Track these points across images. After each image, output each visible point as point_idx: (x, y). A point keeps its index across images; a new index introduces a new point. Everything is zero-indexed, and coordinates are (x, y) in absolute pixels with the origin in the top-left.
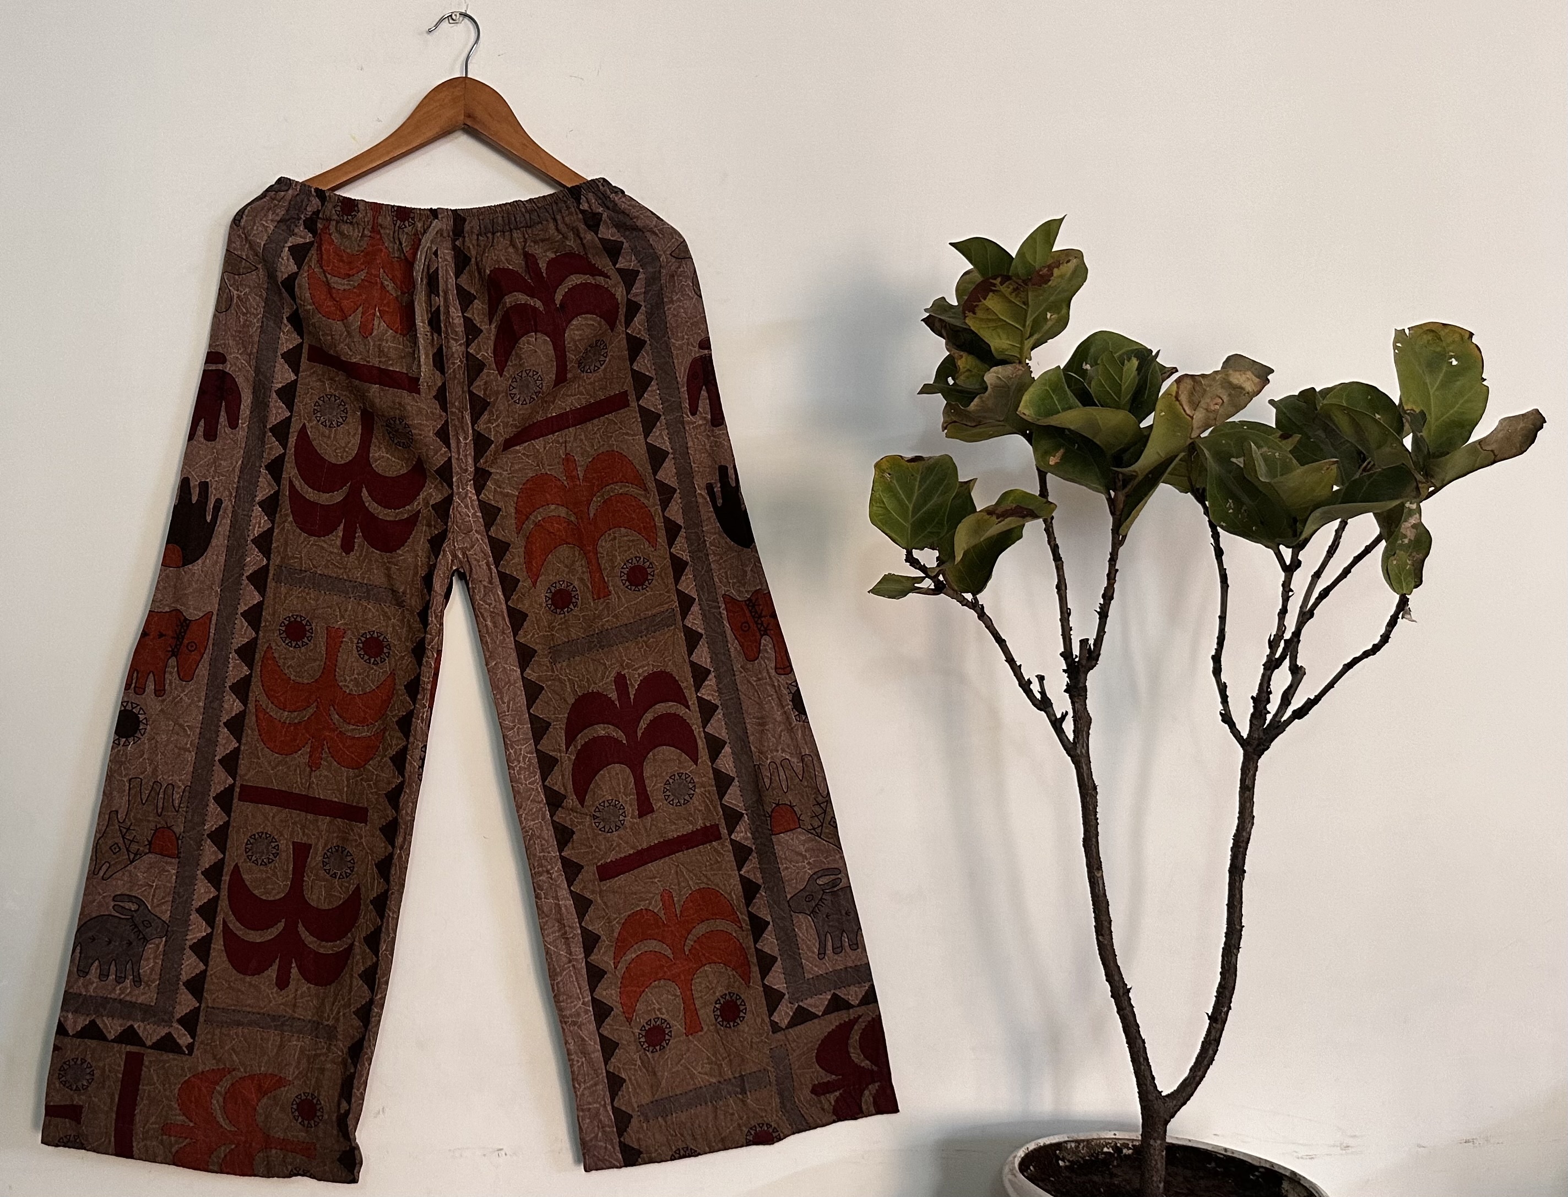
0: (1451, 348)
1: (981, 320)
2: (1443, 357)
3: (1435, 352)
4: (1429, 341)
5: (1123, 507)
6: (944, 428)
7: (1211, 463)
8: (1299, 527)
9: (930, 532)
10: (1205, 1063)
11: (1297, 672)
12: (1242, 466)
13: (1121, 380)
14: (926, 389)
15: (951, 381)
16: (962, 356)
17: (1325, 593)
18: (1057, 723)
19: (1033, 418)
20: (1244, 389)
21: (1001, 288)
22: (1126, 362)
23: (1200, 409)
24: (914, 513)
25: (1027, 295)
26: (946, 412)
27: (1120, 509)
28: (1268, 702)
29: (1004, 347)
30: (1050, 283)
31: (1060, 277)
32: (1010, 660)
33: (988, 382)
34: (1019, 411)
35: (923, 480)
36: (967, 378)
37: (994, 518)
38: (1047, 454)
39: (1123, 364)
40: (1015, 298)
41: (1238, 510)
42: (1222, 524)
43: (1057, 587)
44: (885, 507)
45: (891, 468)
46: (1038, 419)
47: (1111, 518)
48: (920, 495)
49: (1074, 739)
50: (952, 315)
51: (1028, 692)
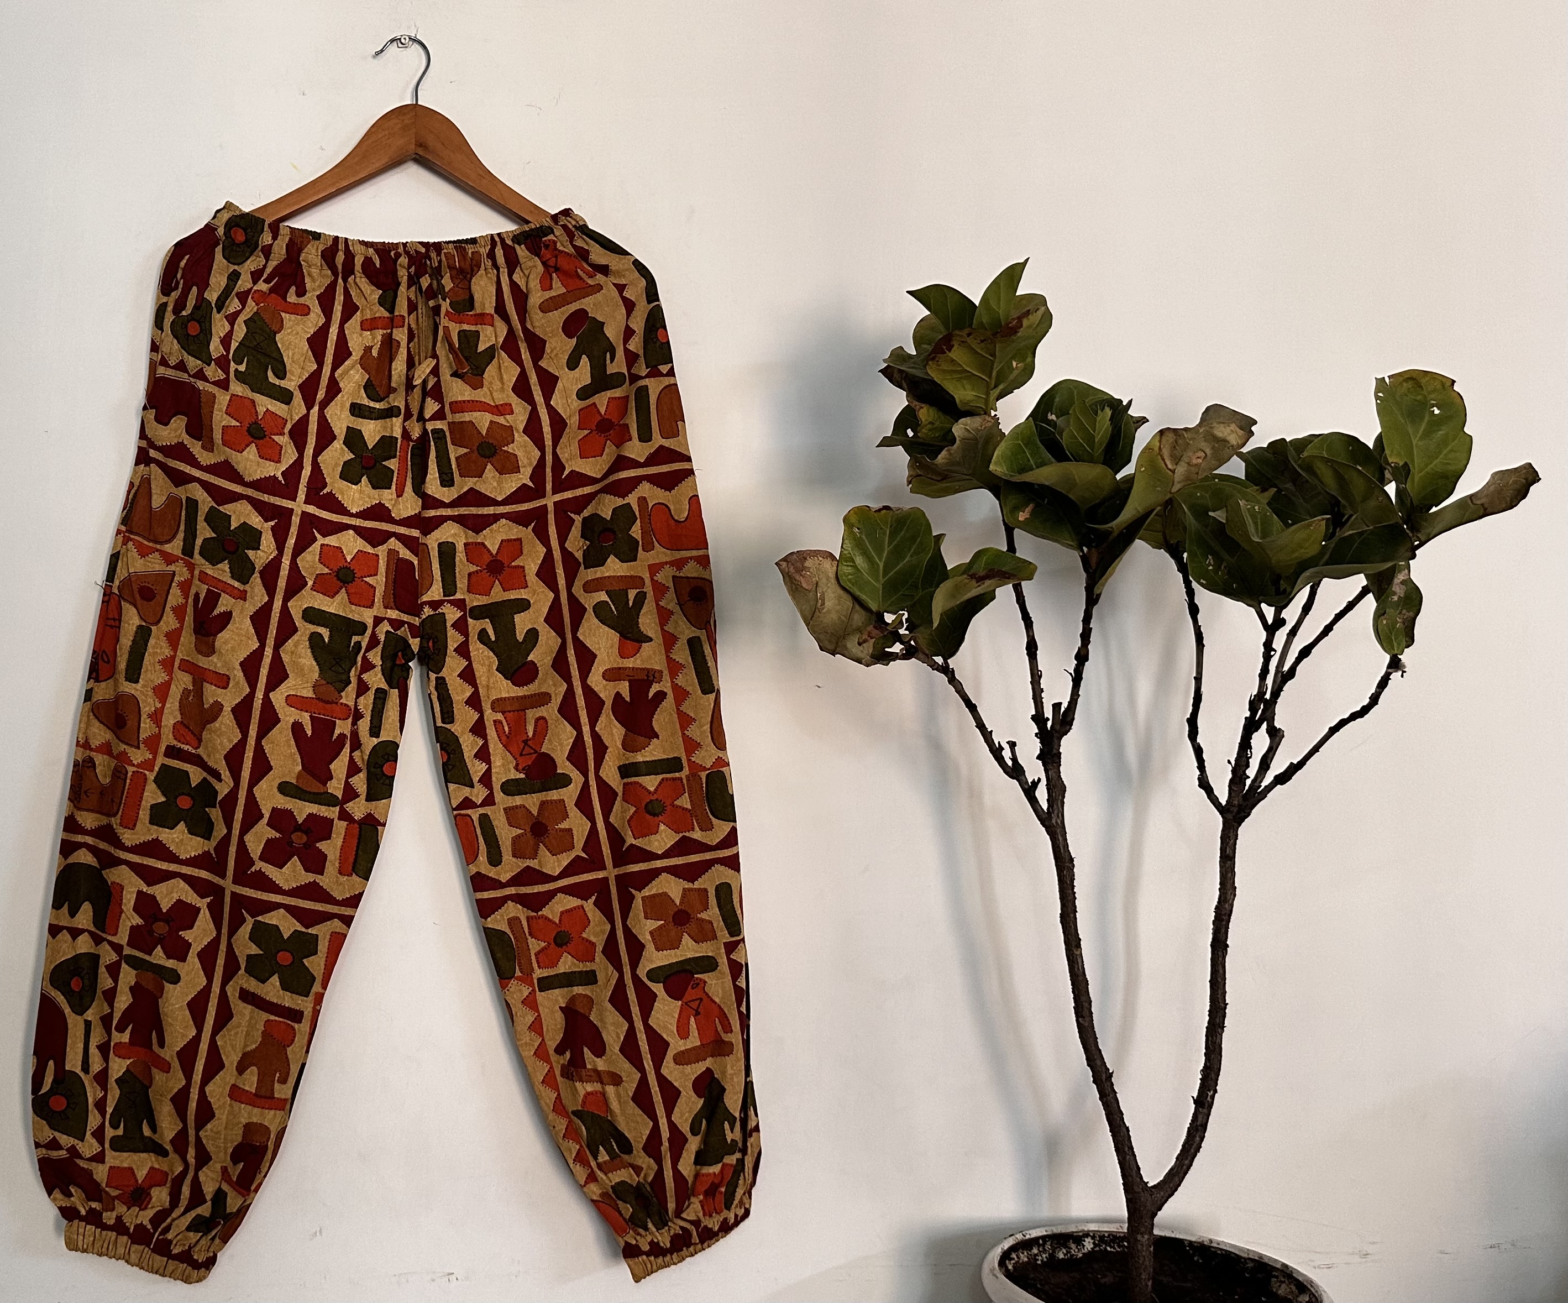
0: (1432, 396)
1: (944, 371)
2: (1424, 406)
3: (1416, 400)
4: (1409, 389)
5: (1098, 564)
6: (909, 483)
7: (1190, 519)
8: (1283, 585)
9: (902, 595)
10: (1192, 1151)
11: (1276, 735)
12: (1224, 521)
13: (1094, 432)
14: (886, 442)
15: (910, 433)
16: (922, 408)
17: (1305, 652)
18: (1029, 791)
19: (1005, 474)
20: (1228, 442)
21: (968, 340)
22: (1099, 411)
23: (1182, 463)
24: (885, 573)
25: (995, 347)
26: (911, 465)
27: (1094, 566)
28: (1248, 766)
29: (969, 398)
30: (1019, 334)
31: (1029, 327)
32: (981, 726)
33: (956, 434)
34: (992, 467)
35: (893, 534)
36: (930, 430)
37: (974, 582)
38: (1016, 509)
39: (1096, 413)
40: (982, 349)
41: (1217, 567)
42: (1202, 581)
43: (1027, 649)
44: (855, 567)
45: (859, 522)
46: (1011, 476)
47: (1084, 575)
48: (890, 553)
49: (1048, 809)
50: (912, 365)
51: (1000, 760)
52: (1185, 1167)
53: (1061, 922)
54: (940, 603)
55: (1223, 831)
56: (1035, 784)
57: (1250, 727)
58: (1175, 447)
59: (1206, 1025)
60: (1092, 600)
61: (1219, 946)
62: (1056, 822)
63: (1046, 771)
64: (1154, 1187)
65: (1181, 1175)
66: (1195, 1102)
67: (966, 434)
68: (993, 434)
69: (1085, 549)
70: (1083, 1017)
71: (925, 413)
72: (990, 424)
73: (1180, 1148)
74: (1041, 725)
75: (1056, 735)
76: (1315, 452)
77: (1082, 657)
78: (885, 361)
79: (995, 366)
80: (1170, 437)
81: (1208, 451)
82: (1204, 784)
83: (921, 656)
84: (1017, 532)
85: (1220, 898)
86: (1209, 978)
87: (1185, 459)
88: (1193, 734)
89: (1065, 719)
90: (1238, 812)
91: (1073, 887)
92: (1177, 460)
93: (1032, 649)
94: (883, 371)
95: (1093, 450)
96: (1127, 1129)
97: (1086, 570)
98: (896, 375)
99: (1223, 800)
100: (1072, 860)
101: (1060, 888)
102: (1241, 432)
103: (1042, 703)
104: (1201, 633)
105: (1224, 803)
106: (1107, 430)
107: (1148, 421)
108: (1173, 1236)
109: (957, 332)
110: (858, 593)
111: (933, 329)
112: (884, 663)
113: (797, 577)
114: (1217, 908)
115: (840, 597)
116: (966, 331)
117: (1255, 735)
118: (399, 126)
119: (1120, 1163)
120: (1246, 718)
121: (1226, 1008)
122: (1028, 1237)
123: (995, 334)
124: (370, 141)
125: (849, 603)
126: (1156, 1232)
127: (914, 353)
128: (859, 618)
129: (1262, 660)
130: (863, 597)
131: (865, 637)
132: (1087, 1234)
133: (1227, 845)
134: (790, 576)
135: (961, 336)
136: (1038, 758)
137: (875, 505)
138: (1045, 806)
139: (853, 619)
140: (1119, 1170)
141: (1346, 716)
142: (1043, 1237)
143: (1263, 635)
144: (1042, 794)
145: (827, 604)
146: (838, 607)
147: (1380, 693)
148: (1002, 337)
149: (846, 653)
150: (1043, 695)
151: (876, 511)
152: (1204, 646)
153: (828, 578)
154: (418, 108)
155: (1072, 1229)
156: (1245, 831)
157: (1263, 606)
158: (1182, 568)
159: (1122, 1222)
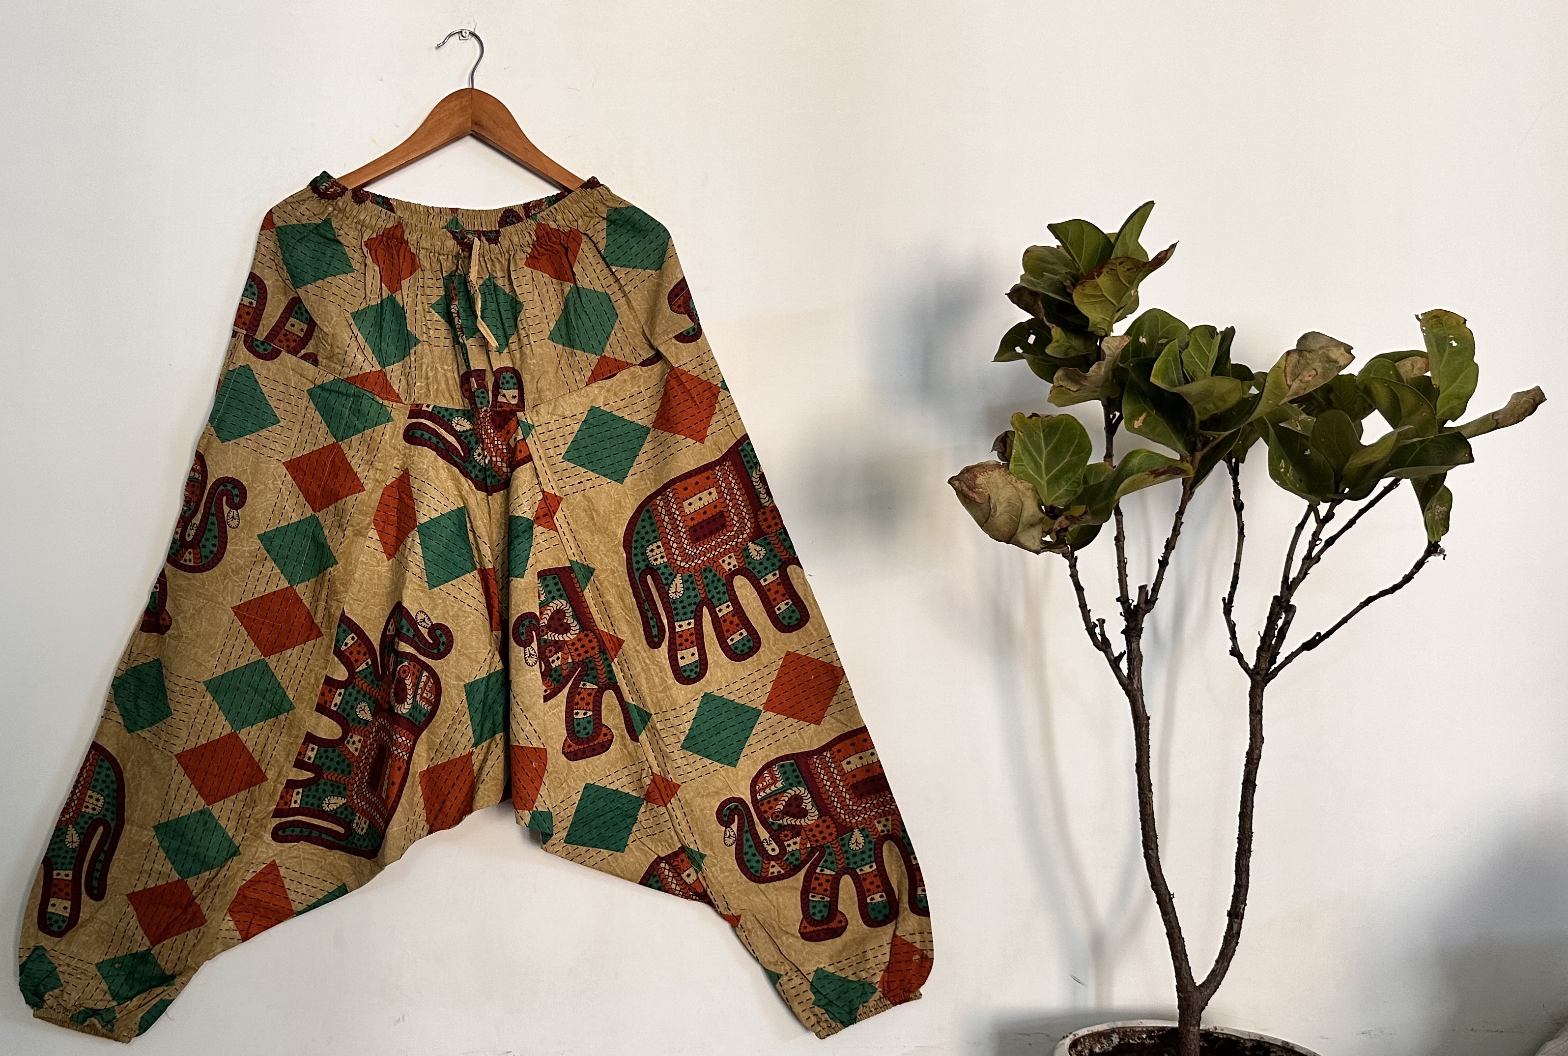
0: (1450, 332)
1: (1085, 296)
2: (1445, 339)
9: (1066, 490)
13: (1209, 352)
15: (1020, 350)
16: (1053, 327)
18: (1115, 663)
19: (1164, 386)
20: (1337, 363)
21: (1118, 268)
23: (1297, 380)
24: (1048, 471)
25: (1137, 275)
29: (1098, 320)
32: (1083, 606)
34: (1152, 380)
35: (1049, 437)
37: (1152, 477)
39: (1213, 337)
40: (1125, 277)
41: (1287, 470)
42: (1277, 481)
43: (1115, 539)
44: (1024, 466)
45: (1021, 427)
46: (1170, 388)
48: (1048, 453)
49: (1128, 676)
51: (1092, 635)
53: (1136, 768)
55: (1251, 688)
56: (1120, 656)
58: (1296, 366)
59: (1236, 853)
60: (1187, 498)
62: (1135, 687)
63: (1129, 645)
64: (1201, 985)
66: (1228, 914)
71: (1058, 329)
74: (1125, 605)
75: (1141, 611)
77: (1171, 545)
80: (1294, 358)
82: (1235, 652)
85: (1251, 746)
86: (1239, 811)
87: (1300, 376)
88: (1227, 611)
89: (1148, 600)
91: (1147, 742)
93: (1120, 539)
94: (1009, 297)
95: (1206, 369)
98: (1027, 297)
99: (1252, 666)
100: (1147, 719)
101: (1136, 741)
102: (1346, 353)
103: (1128, 586)
104: (1243, 527)
106: (1217, 351)
111: (1041, 259)
113: (969, 491)
114: (1247, 753)
118: (458, 106)
121: (1252, 836)
133: (1255, 701)
134: (961, 490)
135: (1114, 265)
136: (1122, 632)
137: (1028, 412)
138: (1125, 673)
145: (998, 509)
146: (1008, 509)
149: (1020, 545)
150: (1128, 579)
151: (1028, 417)
152: (1244, 536)
154: (473, 91)
157: (1321, 502)
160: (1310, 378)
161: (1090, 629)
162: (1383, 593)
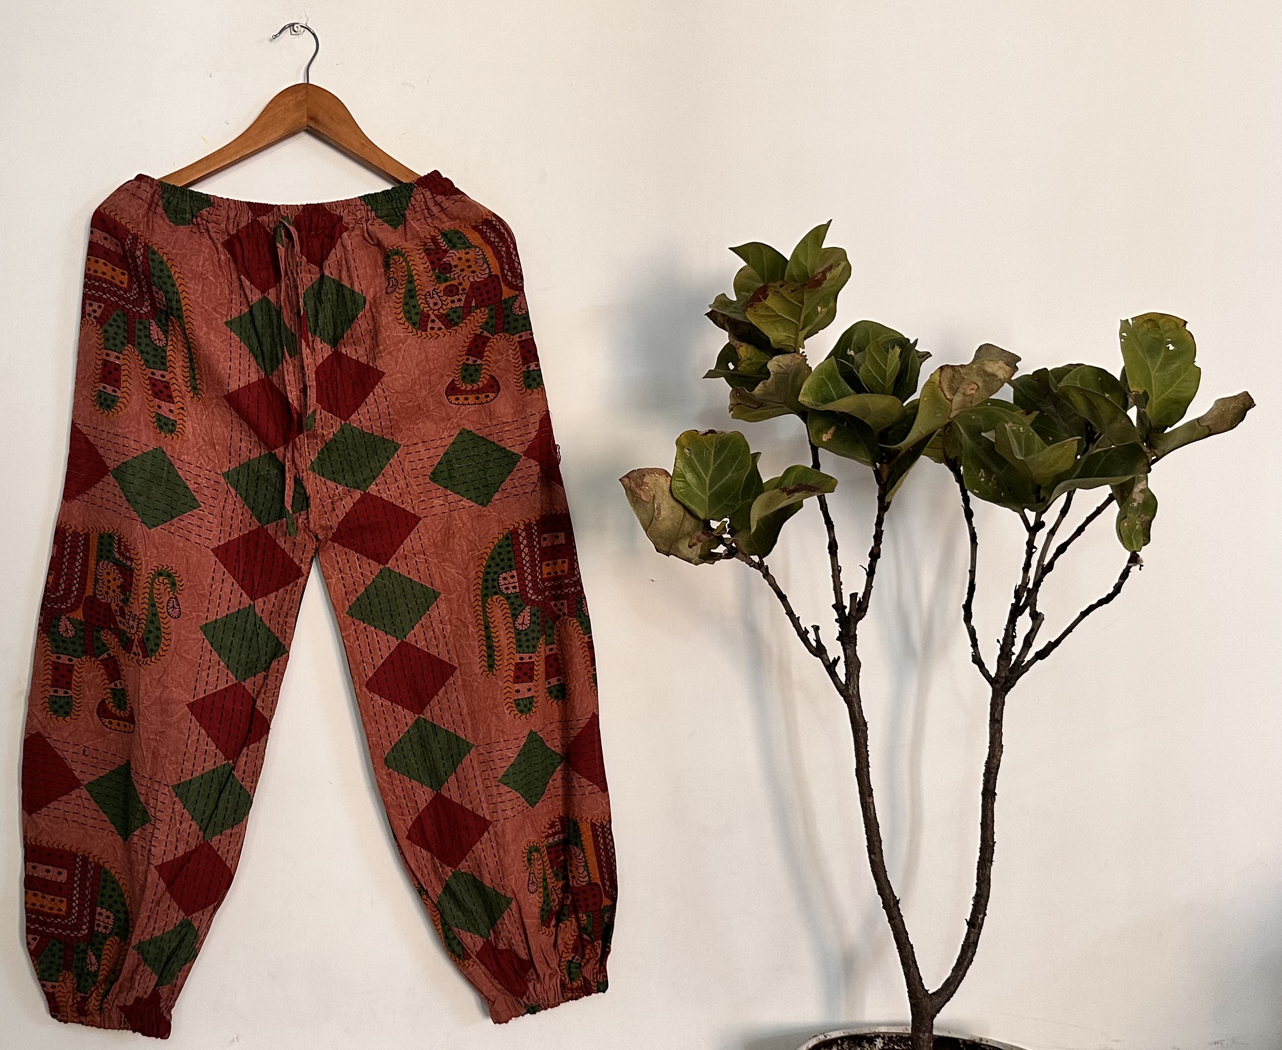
0: (1168, 335)
1: (761, 316)
2: (1161, 343)
3: (1154, 338)
4: (1148, 328)
5: (888, 477)
6: (731, 410)
7: (965, 438)
8: (1043, 494)
9: (726, 505)
10: (965, 964)
11: (1037, 618)
12: (994, 441)
13: (886, 366)
14: (711, 375)
15: (731, 366)
16: (742, 346)
17: (1062, 549)
18: (831, 667)
19: (812, 405)
20: (996, 376)
21: (780, 290)
22: (890, 350)
23: (958, 394)
24: (711, 487)
25: (803, 295)
26: (732, 396)
27: (885, 479)
28: (1013, 644)
29: (781, 338)
30: (823, 286)
31: (832, 279)
32: (790, 613)
33: (770, 370)
34: (800, 398)
35: (718, 454)
36: (748, 365)
37: (785, 494)
38: (820, 431)
39: (888, 352)
40: (792, 298)
41: (988, 479)
42: (975, 491)
43: (829, 548)
44: (686, 482)
45: (689, 444)
46: (817, 405)
47: (877, 487)
48: (715, 469)
49: (846, 681)
50: (733, 310)
51: (806, 641)
52: (959, 977)
53: (857, 775)
54: (758, 511)
55: (992, 699)
56: (836, 661)
57: (1016, 611)
58: (952, 381)
59: (978, 860)
60: (884, 507)
61: (989, 794)
62: (853, 692)
63: (844, 650)
64: (934, 994)
65: (956, 984)
66: (968, 923)
67: (779, 370)
68: (802, 369)
69: (878, 464)
70: (874, 854)
71: (744, 351)
72: (799, 361)
73: (955, 961)
74: (840, 612)
75: (852, 620)
76: (1070, 383)
77: (875, 555)
78: (710, 306)
79: (803, 311)
80: (948, 373)
81: (980, 384)
82: (977, 660)
83: (740, 555)
84: (820, 450)
85: (989, 755)
86: (980, 821)
87: (961, 390)
88: (968, 617)
89: (860, 607)
90: (1005, 683)
91: (866, 746)
92: (954, 392)
93: (833, 548)
94: (709, 315)
95: (884, 382)
96: (912, 946)
97: (878, 482)
98: (720, 318)
99: (993, 673)
100: (865, 724)
101: (855, 747)
102: (1008, 368)
103: (841, 593)
104: (975, 534)
105: (993, 675)
106: (897, 364)
107: (931, 356)
108: (950, 1035)
109: (771, 284)
110: (688, 504)
111: (750, 278)
112: (711, 562)
113: (638, 491)
114: (987, 762)
115: (673, 507)
116: (780, 283)
117: (1019, 619)
118: (294, 102)
119: (905, 974)
120: (1012, 604)
121: (994, 846)
122: (828, 1037)
123: (803, 286)
124: (268, 115)
125: (680, 512)
126: (935, 1033)
127: (735, 299)
128: (689, 524)
129: (1025, 556)
130: (693, 507)
131: (694, 541)
132: (878, 1036)
133: (996, 710)
134: (631, 490)
135: (775, 287)
136: (838, 639)
137: (702, 429)
138: (843, 679)
139: (684, 525)
140: (904, 980)
141: (1094, 602)
142: (842, 1038)
143: (1026, 535)
144: (841, 669)
145: (662, 513)
146: (671, 516)
147: (1122, 584)
148: (809, 288)
149: (678, 554)
150: (842, 587)
151: (703, 435)
152: (977, 544)
153: (663, 491)
154: (309, 87)
155: (865, 1031)
156: (1010, 698)
157: (1026, 511)
158: (959, 479)
159: (907, 1025)
160: (973, 392)
161: (803, 635)
162: (1101, 603)
